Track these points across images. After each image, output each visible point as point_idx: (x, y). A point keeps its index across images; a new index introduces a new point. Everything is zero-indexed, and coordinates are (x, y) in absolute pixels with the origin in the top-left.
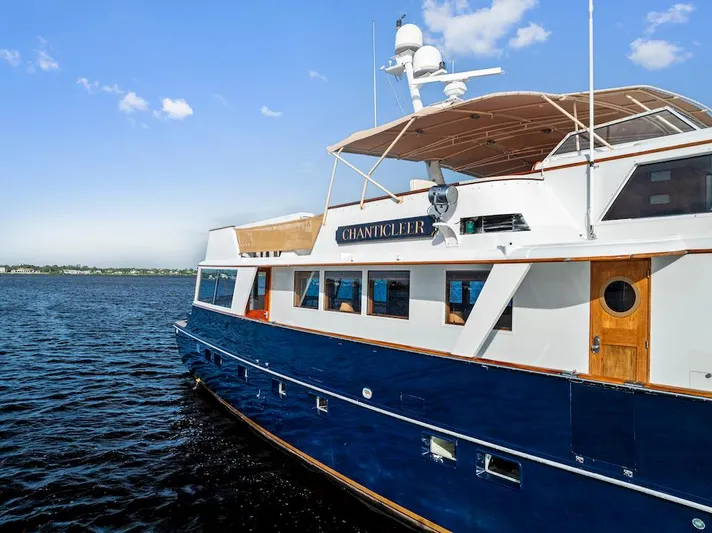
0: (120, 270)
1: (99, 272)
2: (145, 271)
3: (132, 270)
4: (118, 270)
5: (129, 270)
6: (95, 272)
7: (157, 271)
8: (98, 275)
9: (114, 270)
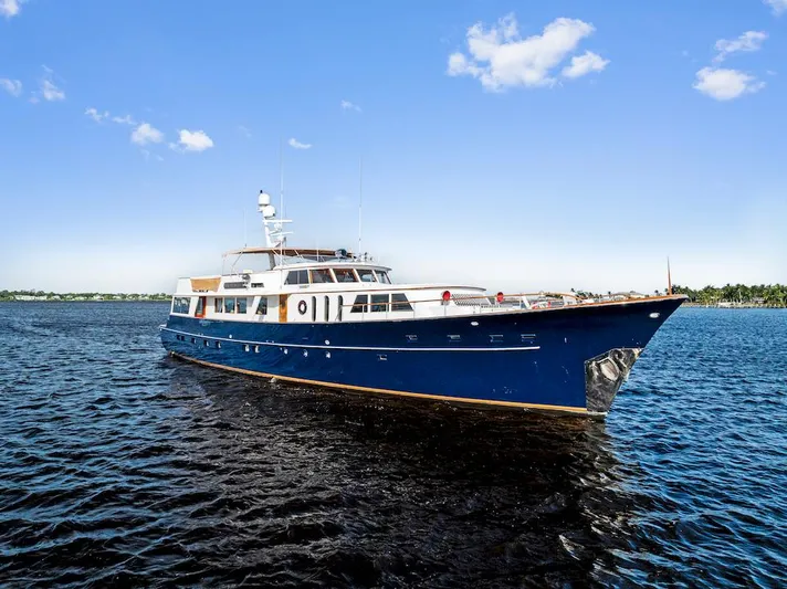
0: (82, 295)
1: (58, 297)
2: (111, 296)
3: (95, 295)
4: (79, 295)
5: (92, 295)
6: (53, 298)
7: (124, 296)
8: (56, 301)
9: (74, 296)
